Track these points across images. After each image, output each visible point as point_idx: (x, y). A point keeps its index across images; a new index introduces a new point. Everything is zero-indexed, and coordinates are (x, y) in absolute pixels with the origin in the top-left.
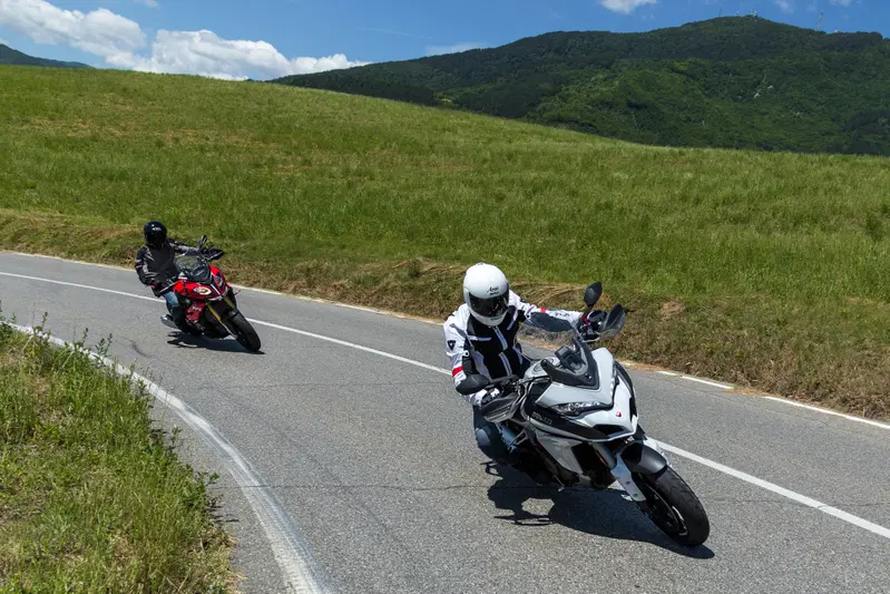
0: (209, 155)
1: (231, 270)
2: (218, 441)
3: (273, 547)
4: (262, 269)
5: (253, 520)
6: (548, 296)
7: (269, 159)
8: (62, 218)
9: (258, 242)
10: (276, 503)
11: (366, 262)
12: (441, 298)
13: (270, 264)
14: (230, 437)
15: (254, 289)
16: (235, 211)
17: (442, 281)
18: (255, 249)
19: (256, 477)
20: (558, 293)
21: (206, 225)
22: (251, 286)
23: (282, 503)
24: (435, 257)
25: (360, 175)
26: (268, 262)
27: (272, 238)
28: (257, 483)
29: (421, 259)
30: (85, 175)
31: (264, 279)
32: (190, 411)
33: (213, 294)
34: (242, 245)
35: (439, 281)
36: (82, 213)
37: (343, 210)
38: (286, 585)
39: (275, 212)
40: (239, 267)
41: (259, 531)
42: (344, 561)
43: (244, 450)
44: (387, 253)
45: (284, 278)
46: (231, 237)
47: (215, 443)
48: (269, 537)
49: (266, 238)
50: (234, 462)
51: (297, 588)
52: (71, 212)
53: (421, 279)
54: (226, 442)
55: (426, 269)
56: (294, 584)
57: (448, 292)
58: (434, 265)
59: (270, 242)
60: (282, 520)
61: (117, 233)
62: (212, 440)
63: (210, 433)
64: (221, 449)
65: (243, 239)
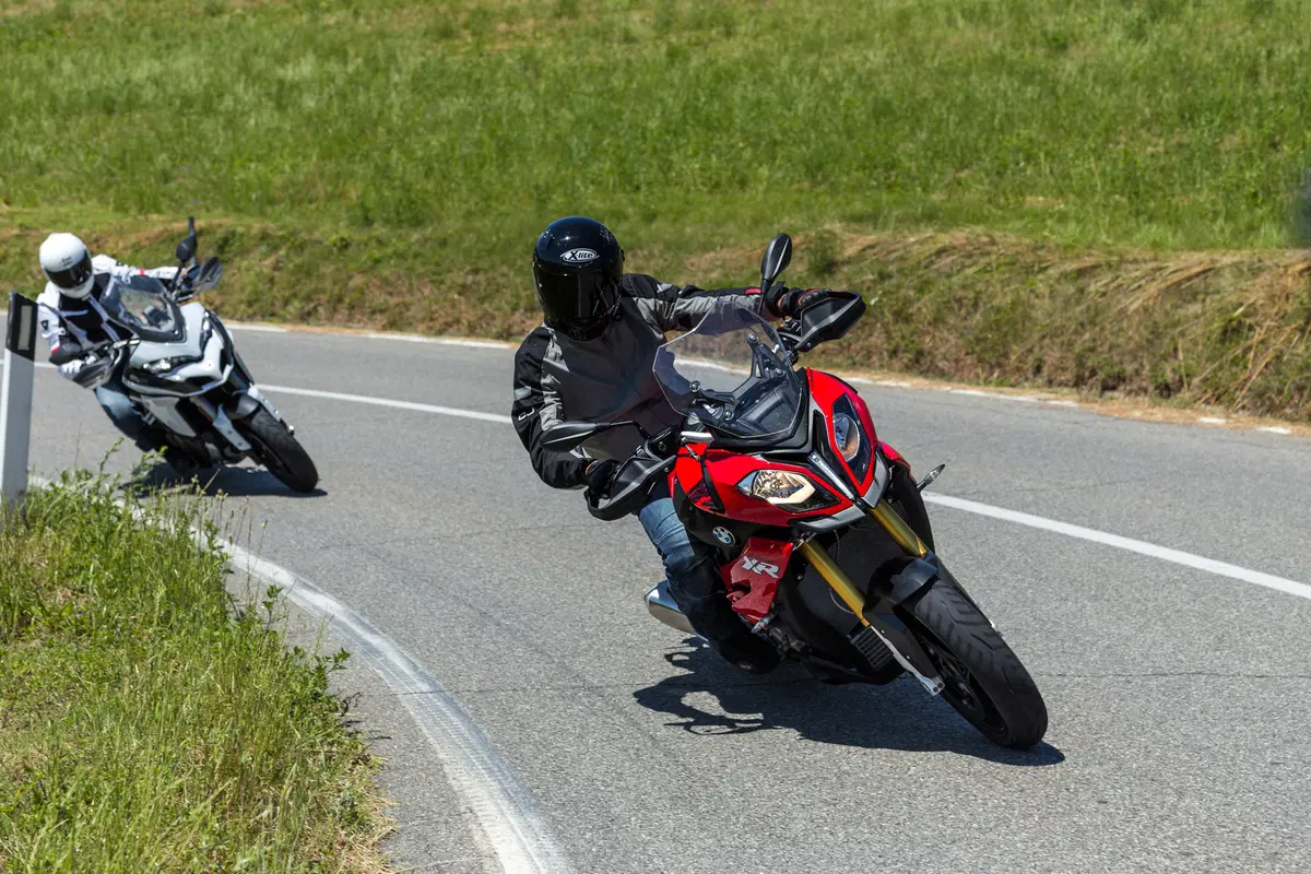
0: (331, 20)
1: (393, 301)
2: (358, 630)
3: (447, 769)
4: (464, 289)
5: (414, 735)
6: (1153, 289)
7: (473, 14)
8: (12, 215)
9: (452, 225)
10: (459, 712)
11: (706, 247)
12: (889, 317)
13: (481, 277)
14: (381, 624)
15: (447, 341)
16: (395, 154)
17: (890, 276)
18: (443, 243)
19: (426, 679)
20: (1176, 278)
21: (330, 197)
22: (440, 333)
23: (469, 712)
24: (872, 218)
25: (699, 26)
26: (476, 271)
27: (484, 213)
28: (425, 687)
29: (837, 227)
30: (53, 111)
31: (468, 315)
32: (306, 586)
33: (825, 499)
34: (415, 236)
35: (883, 276)
36: (53, 199)
37: (653, 124)
38: (463, 809)
39: (490, 147)
40: (411, 291)
41: (426, 748)
42: (567, 782)
43: (405, 642)
44: (756, 223)
45: (514, 309)
46: (387, 221)
47: (353, 633)
48: (441, 756)
49: (469, 215)
50: (386, 661)
51: (479, 814)
52: (30, 200)
53: (839, 276)
54: (373, 632)
55: (850, 251)
56: (476, 809)
57: (908, 302)
58: (871, 238)
59: (478, 224)
60: (467, 734)
61: (133, 239)
62: (347, 629)
63: (344, 619)
64: (365, 643)
65: (417, 223)
